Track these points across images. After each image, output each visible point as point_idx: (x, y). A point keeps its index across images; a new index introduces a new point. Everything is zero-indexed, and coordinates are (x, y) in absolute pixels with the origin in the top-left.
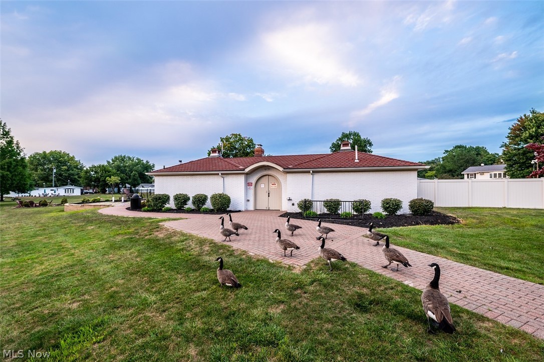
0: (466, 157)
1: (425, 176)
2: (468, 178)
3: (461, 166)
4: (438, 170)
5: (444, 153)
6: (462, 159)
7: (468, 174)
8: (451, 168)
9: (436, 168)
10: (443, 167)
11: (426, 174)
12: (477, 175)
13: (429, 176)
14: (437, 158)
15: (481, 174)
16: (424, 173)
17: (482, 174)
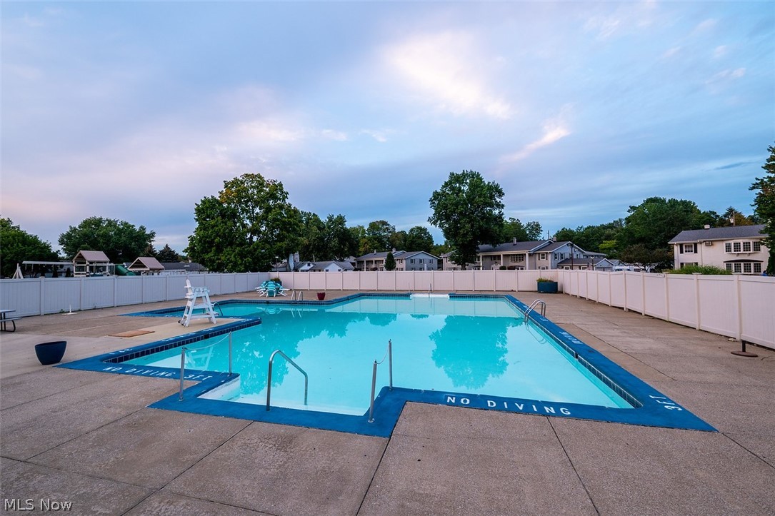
0: (668, 215)
1: (598, 248)
2: (682, 252)
3: (660, 232)
4: (619, 238)
5: (629, 211)
6: (661, 219)
7: (681, 245)
8: (643, 234)
9: (617, 234)
10: (629, 232)
11: (600, 246)
12: (699, 246)
13: (605, 249)
14: (617, 219)
15: (707, 245)
16: (596, 243)
17: (710, 243)
